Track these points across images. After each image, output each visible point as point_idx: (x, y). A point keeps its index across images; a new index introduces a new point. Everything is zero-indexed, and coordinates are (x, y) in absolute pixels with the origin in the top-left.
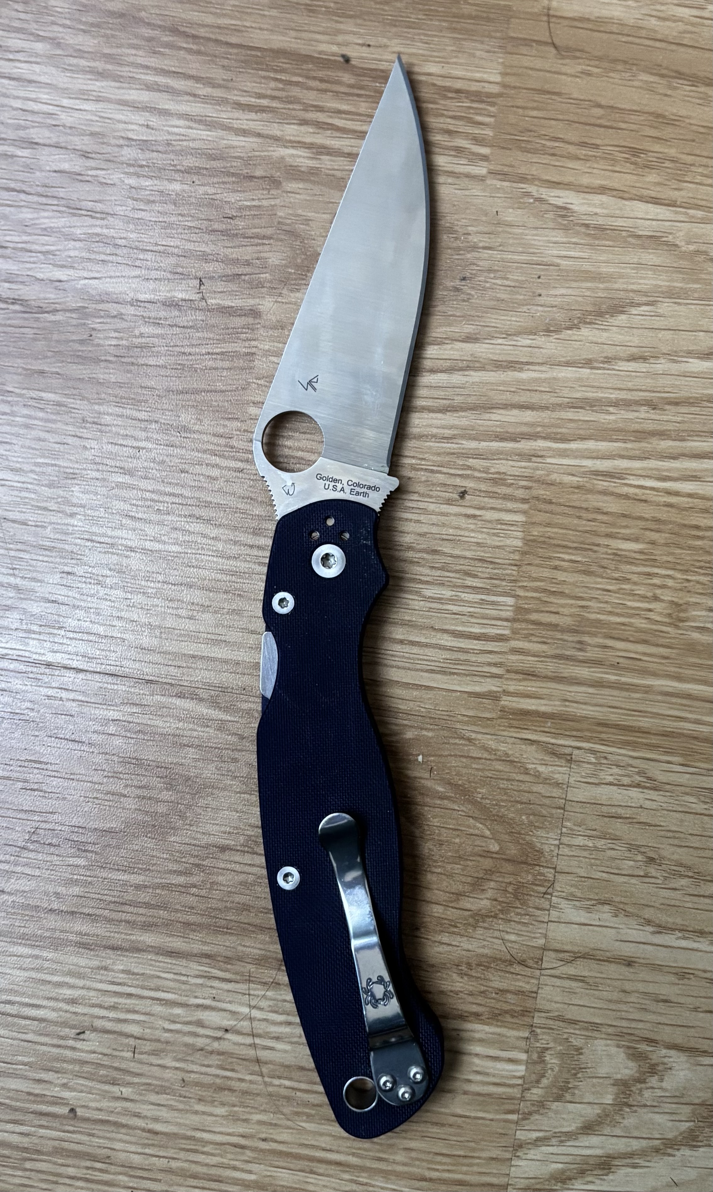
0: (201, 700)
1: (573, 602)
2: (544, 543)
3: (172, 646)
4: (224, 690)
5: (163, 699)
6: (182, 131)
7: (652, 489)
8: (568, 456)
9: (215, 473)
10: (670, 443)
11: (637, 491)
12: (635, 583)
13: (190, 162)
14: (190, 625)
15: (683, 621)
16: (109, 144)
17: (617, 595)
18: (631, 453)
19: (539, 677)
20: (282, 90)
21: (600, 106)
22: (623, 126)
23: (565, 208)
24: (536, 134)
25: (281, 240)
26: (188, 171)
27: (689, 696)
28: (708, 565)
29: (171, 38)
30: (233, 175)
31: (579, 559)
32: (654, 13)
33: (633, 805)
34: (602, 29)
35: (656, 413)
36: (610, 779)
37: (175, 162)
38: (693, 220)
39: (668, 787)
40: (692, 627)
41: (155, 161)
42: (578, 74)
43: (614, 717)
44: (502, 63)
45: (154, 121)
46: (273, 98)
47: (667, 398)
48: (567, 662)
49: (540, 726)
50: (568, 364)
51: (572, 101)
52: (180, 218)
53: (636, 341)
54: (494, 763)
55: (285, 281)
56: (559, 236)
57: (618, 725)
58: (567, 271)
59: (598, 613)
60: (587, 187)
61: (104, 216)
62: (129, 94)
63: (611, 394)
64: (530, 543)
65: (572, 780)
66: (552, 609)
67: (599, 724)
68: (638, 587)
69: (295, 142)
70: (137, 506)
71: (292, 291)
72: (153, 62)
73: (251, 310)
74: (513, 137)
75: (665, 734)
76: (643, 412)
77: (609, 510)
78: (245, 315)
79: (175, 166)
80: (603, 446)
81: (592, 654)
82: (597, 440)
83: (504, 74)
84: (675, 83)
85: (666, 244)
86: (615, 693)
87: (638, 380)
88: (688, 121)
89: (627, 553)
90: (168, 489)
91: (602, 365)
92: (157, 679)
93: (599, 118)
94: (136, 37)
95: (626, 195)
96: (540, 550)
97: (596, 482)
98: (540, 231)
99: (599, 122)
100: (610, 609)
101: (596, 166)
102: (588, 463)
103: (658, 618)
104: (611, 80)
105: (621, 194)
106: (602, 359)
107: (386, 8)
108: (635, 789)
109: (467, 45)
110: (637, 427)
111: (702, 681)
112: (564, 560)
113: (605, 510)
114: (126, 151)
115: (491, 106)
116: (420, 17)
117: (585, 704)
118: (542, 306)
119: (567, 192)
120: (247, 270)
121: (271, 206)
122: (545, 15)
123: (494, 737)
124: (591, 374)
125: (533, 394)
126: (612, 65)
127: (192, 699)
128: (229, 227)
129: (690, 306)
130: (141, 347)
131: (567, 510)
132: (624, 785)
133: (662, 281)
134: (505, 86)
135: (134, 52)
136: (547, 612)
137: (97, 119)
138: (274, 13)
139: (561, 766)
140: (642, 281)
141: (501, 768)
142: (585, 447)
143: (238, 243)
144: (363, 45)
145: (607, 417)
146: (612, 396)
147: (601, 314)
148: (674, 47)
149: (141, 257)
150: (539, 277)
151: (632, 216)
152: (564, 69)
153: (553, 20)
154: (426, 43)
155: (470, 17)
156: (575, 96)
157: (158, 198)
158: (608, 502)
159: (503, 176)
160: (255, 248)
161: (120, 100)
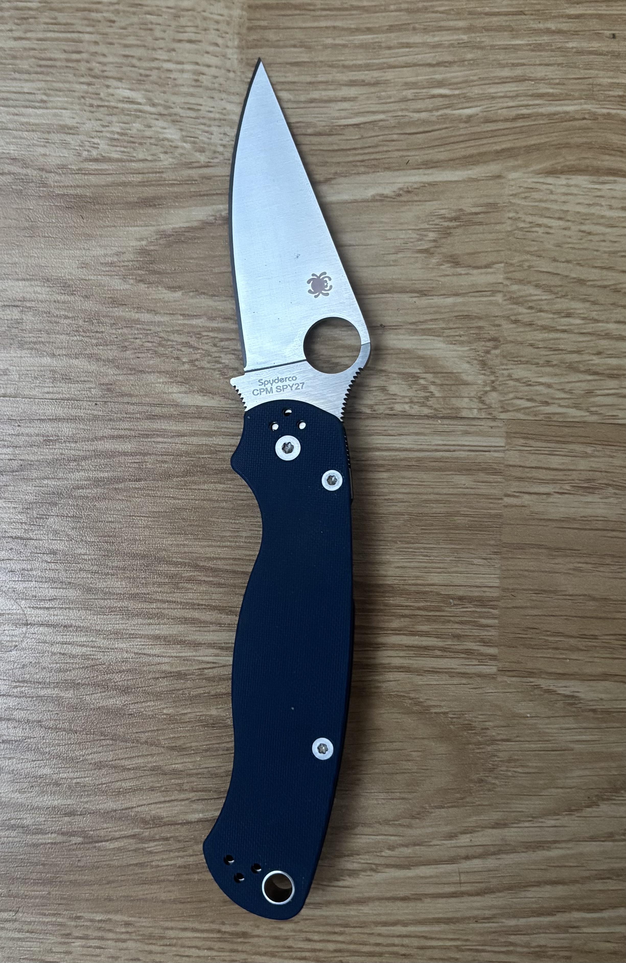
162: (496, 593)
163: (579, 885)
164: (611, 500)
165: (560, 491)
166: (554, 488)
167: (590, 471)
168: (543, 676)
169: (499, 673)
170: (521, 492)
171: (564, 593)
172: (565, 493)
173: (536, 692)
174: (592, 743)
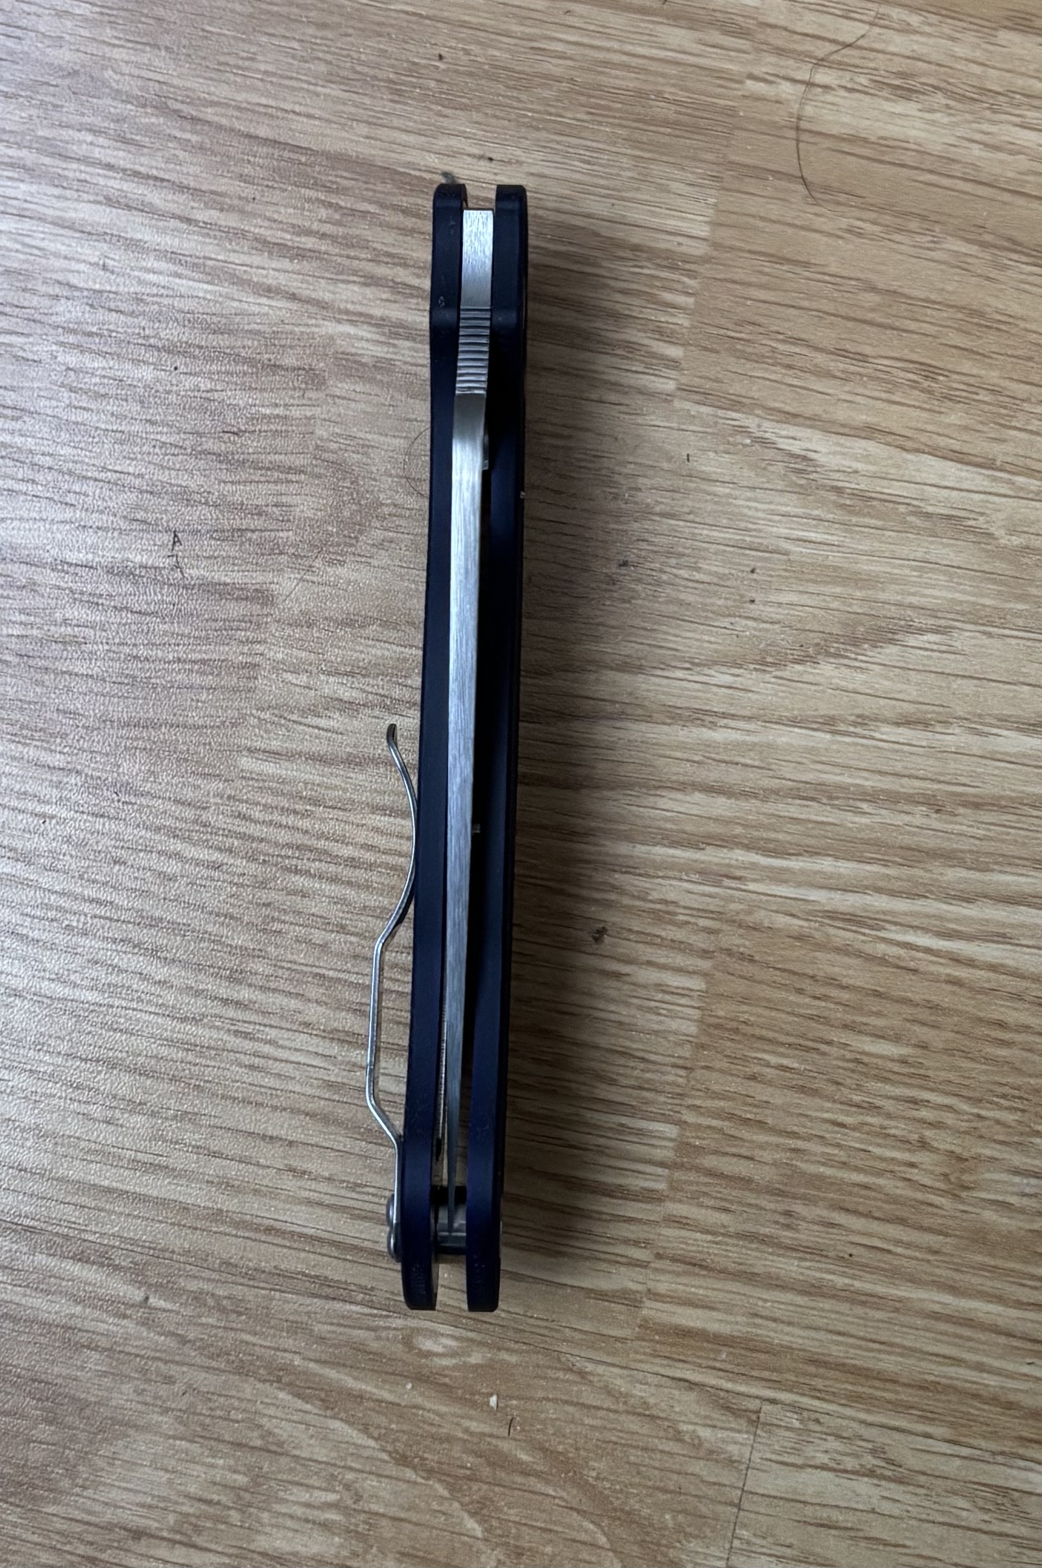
0: (117, 1268)
1: (781, 1140)
2: (736, 1031)
3: (75, 1171)
4: (160, 1253)
5: (52, 1262)
6: (162, 279)
7: (928, 950)
8: (785, 882)
9: (173, 867)
10: (963, 873)
11: (902, 952)
12: (889, 1116)
13: (172, 333)
14: (106, 1135)
15: (968, 1188)
16: (34, 292)
17: (858, 1135)
18: (897, 885)
19: (712, 1270)
20: (339, 223)
21: (874, 289)
22: (913, 326)
23: (805, 458)
24: (761, 330)
25: (319, 476)
26: (170, 349)
27: (969, 1322)
28: (1016, 1093)
29: (153, 120)
30: (246, 361)
31: (796, 1065)
32: (978, 137)
33: (861, 1507)
34: (886, 158)
35: (939, 820)
36: (824, 1459)
37: (147, 332)
38: (1021, 494)
39: (922, 1479)
40: (983, 1200)
41: (111, 327)
42: (840, 233)
43: (837, 1352)
44: (715, 205)
45: (117, 257)
46: (324, 236)
47: (961, 794)
48: (762, 1247)
49: (708, 1358)
50: (794, 722)
51: (827, 278)
52: (149, 428)
53: (913, 694)
54: (623, 1418)
55: (320, 547)
56: (790, 505)
57: (844, 1365)
58: (802, 564)
59: (823, 1164)
60: (843, 426)
61: (18, 413)
62: (76, 210)
63: (867, 779)
64: (711, 1030)
65: (756, 1457)
66: (743, 1151)
67: (813, 1361)
68: (893, 1123)
69: (355, 314)
70: (34, 917)
71: (331, 563)
72: (121, 157)
73: (256, 590)
74: (722, 332)
75: (923, 1387)
76: (919, 816)
77: (851, 982)
78: (247, 598)
79: (147, 337)
80: (846, 868)
81: (806, 1235)
82: (837, 858)
83: (715, 224)
84: (1005, 258)
85: (972, 530)
86: (844, 1307)
87: (913, 758)
88: (1022, 324)
89: (879, 1061)
90: (90, 892)
91: (852, 729)
92: (44, 1226)
93: (873, 310)
94: (96, 111)
95: (909, 444)
96: (729, 1044)
97: (832, 931)
98: (759, 494)
99: (870, 316)
100: (843, 1159)
101: (860, 390)
102: (818, 896)
103: (927, 1181)
104: (895, 246)
105: (901, 441)
106: (853, 718)
107: (524, 97)
108: (866, 1479)
109: (657, 169)
110: (907, 840)
111: (996, 1297)
112: (768, 1065)
113: (845, 981)
114: (61, 307)
115: (689, 277)
116: (578, 116)
117: (790, 1324)
118: (754, 619)
119: (808, 432)
120: (258, 523)
121: (309, 419)
122: (791, 128)
123: (625, 1372)
124: (833, 742)
125: (732, 769)
126: (899, 221)
127: (102, 1265)
128: (232, 448)
129: (1008, 640)
130: (64, 643)
131: (779, 977)
132: (846, 1471)
133: (963, 595)
134: (716, 246)
135: (89, 138)
136: (734, 1155)
137: (19, 247)
138: (334, 91)
139: (739, 1432)
140: (927, 592)
141: (634, 1427)
142: (817, 867)
143: (244, 476)
144: (481, 157)
145: (857, 819)
146: (867, 783)
147: (855, 642)
148: (1007, 197)
149: (76, 488)
150: (753, 571)
151: (918, 480)
152: (818, 222)
153: (805, 137)
154: (588, 163)
155: (666, 123)
156: (833, 269)
157: (113, 392)
158: (850, 968)
159: (703, 396)
160: (271, 486)
161: (60, 218)
162: (700, 249)
163: (758, 803)
164: (937, 116)
165: (849, 85)
166: (841, 77)
167: (909, 58)
168: (757, 412)
169: (679, 393)
170: (777, 76)
171: (820, 269)
172: (858, 91)
173: (739, 438)
174: (825, 547)
